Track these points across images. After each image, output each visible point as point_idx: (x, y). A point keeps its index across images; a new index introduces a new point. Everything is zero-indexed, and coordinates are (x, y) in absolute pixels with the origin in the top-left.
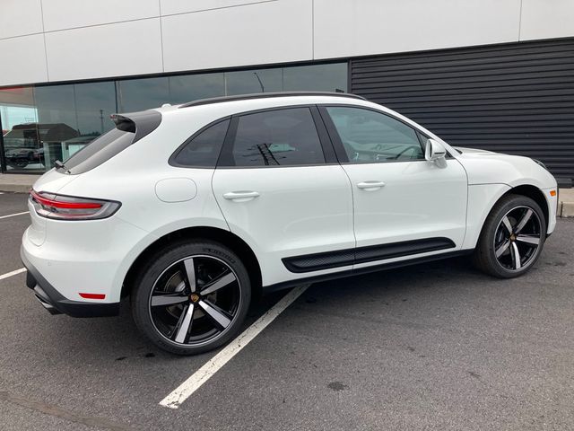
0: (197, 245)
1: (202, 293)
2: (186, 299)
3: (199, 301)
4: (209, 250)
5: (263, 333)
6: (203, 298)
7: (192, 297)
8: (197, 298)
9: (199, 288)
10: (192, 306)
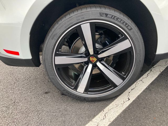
0: (94, 9)
1: (100, 56)
2: (86, 60)
3: (96, 62)
4: (106, 15)
5: (148, 89)
6: (100, 60)
7: (91, 59)
8: (95, 59)
9: (96, 52)
10: (90, 66)
